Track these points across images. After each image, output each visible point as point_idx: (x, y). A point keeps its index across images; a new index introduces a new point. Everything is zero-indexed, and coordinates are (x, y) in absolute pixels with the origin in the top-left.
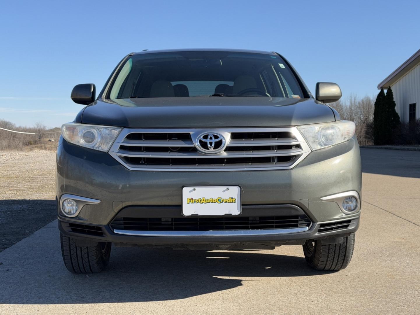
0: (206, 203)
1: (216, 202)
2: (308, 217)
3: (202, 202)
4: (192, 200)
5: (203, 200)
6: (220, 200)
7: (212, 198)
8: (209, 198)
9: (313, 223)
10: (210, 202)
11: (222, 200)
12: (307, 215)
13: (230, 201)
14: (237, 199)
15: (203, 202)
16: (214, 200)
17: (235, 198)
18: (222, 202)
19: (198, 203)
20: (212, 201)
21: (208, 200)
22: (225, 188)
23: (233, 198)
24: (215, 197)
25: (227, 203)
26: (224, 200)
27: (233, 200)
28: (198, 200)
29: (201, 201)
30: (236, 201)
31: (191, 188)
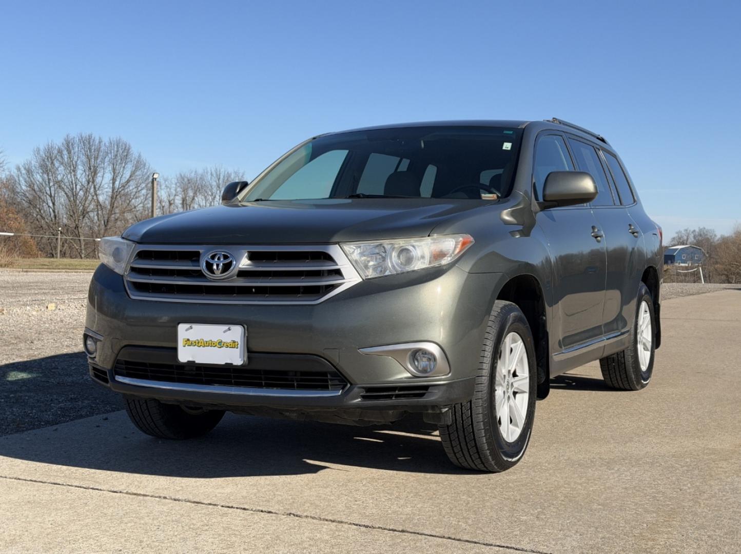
0: (204, 347)
1: (216, 346)
2: (341, 376)
3: (199, 345)
4: (188, 342)
5: (201, 343)
6: (221, 344)
7: (211, 340)
8: (207, 340)
9: (351, 384)
10: (208, 346)
11: (222, 343)
12: (338, 372)
13: (231, 346)
14: (239, 343)
15: (201, 345)
16: (214, 344)
17: (237, 342)
18: (223, 347)
19: (194, 346)
20: (210, 344)
21: (207, 342)
22: (225, 327)
23: (235, 342)
24: (215, 339)
25: (228, 348)
26: (225, 344)
27: (235, 345)
28: (195, 342)
29: (198, 343)
30: (239, 346)
31: (187, 326)
